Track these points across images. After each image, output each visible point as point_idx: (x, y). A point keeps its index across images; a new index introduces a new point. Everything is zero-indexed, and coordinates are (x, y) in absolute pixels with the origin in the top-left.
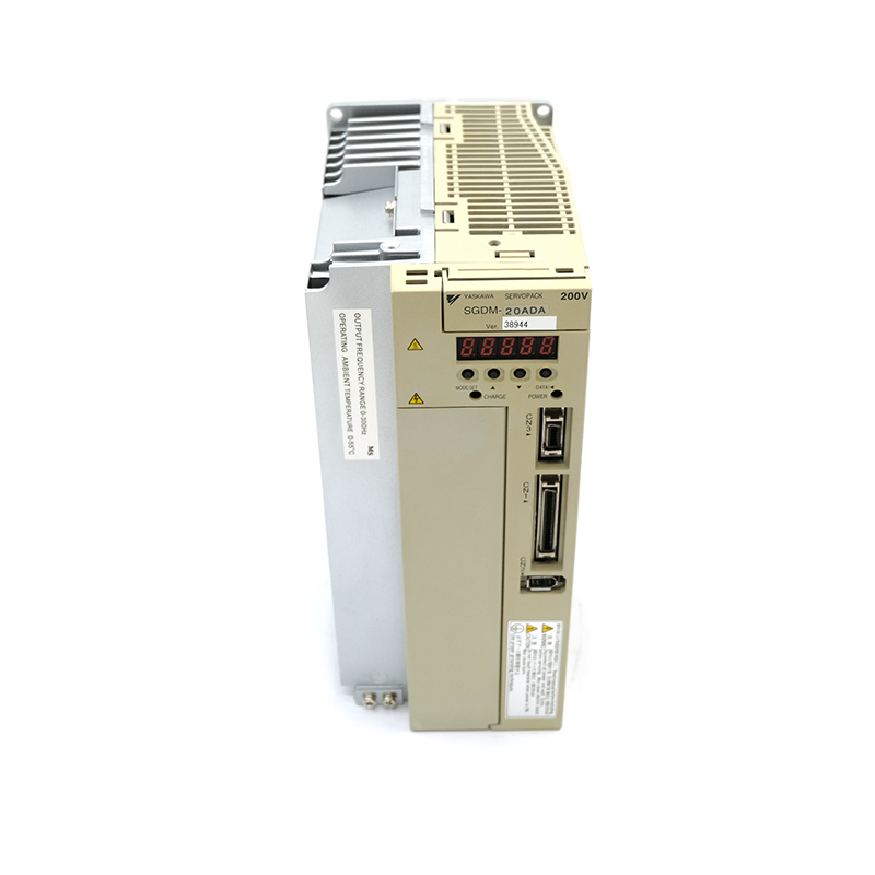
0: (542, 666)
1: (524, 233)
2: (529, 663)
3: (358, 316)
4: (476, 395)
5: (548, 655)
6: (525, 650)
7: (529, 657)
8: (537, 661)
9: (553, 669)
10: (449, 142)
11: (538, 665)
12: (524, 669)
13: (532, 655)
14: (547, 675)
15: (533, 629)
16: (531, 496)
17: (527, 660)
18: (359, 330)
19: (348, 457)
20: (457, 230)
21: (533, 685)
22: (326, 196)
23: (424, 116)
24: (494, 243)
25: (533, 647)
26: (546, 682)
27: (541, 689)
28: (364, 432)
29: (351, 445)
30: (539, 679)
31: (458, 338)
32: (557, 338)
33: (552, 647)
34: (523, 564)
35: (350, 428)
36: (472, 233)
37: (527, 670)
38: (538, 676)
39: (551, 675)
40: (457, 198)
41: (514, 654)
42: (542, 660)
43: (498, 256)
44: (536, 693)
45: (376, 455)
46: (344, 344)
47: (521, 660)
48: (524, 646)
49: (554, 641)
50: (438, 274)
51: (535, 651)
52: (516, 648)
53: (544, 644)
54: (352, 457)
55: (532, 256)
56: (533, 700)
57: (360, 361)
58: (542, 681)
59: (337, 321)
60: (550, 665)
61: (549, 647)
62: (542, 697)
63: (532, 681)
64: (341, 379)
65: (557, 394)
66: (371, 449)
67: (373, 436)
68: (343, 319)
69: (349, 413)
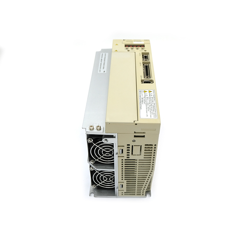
0: (150, 102)
2: (146, 101)
3: (105, 54)
4: (129, 51)
5: (152, 99)
6: (144, 97)
7: (146, 99)
8: (149, 100)
9: (154, 103)
11: (149, 101)
12: (144, 102)
13: (147, 99)
14: (152, 104)
15: (146, 92)
17: (145, 100)
18: (105, 56)
21: (148, 108)
25: (146, 96)
26: (152, 107)
27: (151, 109)
28: (103, 69)
29: (100, 71)
30: (150, 105)
32: (144, 44)
33: (153, 96)
34: (141, 77)
35: (100, 68)
37: (145, 103)
38: (149, 105)
39: (154, 104)
41: (141, 98)
42: (150, 100)
44: (150, 110)
45: (105, 72)
46: (102, 57)
47: (143, 100)
48: (144, 96)
49: (153, 95)
52: (141, 96)
53: (150, 95)
54: (100, 73)
56: (149, 112)
58: (151, 106)
60: (153, 101)
61: (151, 96)
62: (152, 111)
63: (147, 106)
64: (100, 61)
65: (145, 51)
66: (104, 71)
67: (105, 69)
68: (102, 54)
69: (101, 66)
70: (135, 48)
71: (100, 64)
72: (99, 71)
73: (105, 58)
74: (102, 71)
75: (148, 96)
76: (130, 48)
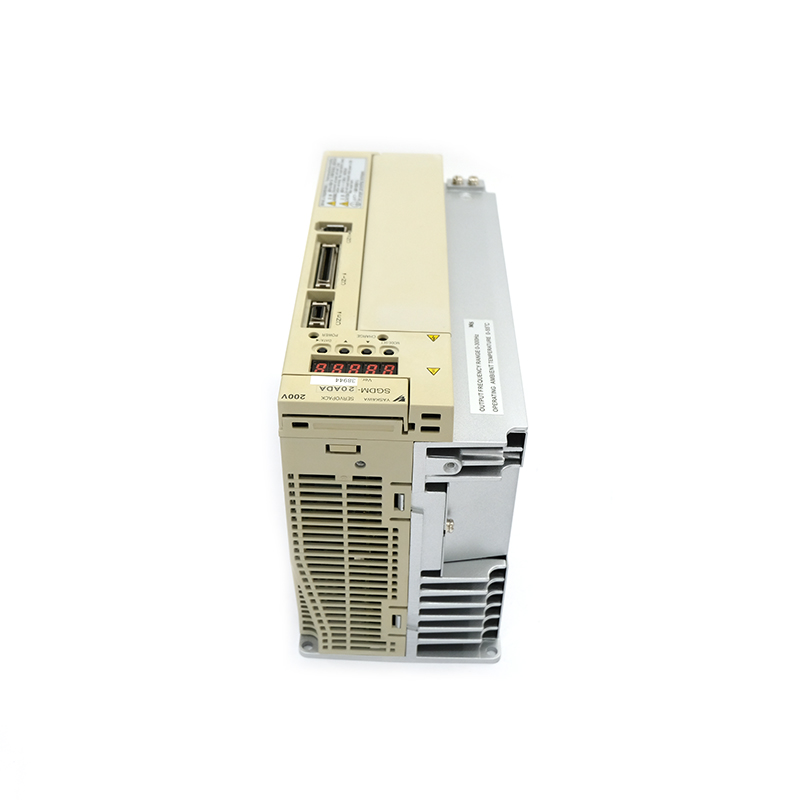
0: (337, 184)
1: (333, 477)
2: (347, 186)
3: (482, 409)
4: (383, 339)
5: (332, 189)
6: (350, 192)
7: (347, 189)
8: (341, 187)
10: (394, 603)
13: (345, 189)
15: (343, 204)
16: (339, 277)
17: (349, 187)
18: (481, 400)
19: (491, 322)
20: (393, 484)
21: (345, 174)
22: (504, 557)
23: (414, 641)
24: (361, 465)
25: (344, 194)
27: (339, 172)
28: (477, 337)
29: (488, 329)
30: (340, 177)
31: (397, 373)
32: (311, 371)
33: (328, 193)
34: (349, 240)
35: (488, 339)
36: (379, 479)
37: (350, 182)
38: (341, 179)
40: (391, 525)
41: (359, 191)
42: (337, 187)
43: (358, 448)
44: (343, 170)
45: (467, 322)
46: (494, 391)
47: (354, 187)
48: (351, 195)
49: (327, 197)
50: (412, 426)
51: (342, 191)
52: (357, 194)
53: (335, 196)
54: (487, 321)
55: (328, 447)
57: (480, 380)
58: (338, 176)
59: (500, 407)
60: (331, 184)
61: (332, 194)
62: (338, 168)
63: (346, 176)
64: (496, 369)
65: (314, 336)
66: (471, 325)
67: (469, 334)
68: (495, 408)
69: (490, 349)
70: (355, 353)
71: (494, 355)
72: (491, 327)
73: (480, 387)
74: (479, 325)
75: (339, 195)
76: (377, 353)
